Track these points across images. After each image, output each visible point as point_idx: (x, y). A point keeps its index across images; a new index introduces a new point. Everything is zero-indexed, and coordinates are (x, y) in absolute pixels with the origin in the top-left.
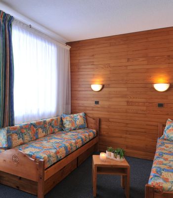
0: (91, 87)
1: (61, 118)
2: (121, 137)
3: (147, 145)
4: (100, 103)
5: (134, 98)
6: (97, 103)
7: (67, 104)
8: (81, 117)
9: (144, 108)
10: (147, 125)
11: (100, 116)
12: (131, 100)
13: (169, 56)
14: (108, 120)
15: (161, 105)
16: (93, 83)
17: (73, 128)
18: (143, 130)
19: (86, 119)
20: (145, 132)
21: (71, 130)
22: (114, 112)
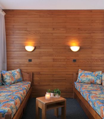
0: (25, 48)
1: (2, 75)
2: (49, 85)
3: (66, 88)
4: (33, 60)
5: (58, 56)
6: (30, 60)
7: (4, 62)
8: (18, 72)
9: (65, 63)
10: (66, 74)
11: (33, 71)
12: (56, 58)
13: (79, 29)
14: (39, 73)
15: (75, 61)
16: (27, 45)
17: (13, 82)
18: (64, 78)
19: (22, 74)
20: (65, 80)
21: (11, 84)
22: (44, 67)
